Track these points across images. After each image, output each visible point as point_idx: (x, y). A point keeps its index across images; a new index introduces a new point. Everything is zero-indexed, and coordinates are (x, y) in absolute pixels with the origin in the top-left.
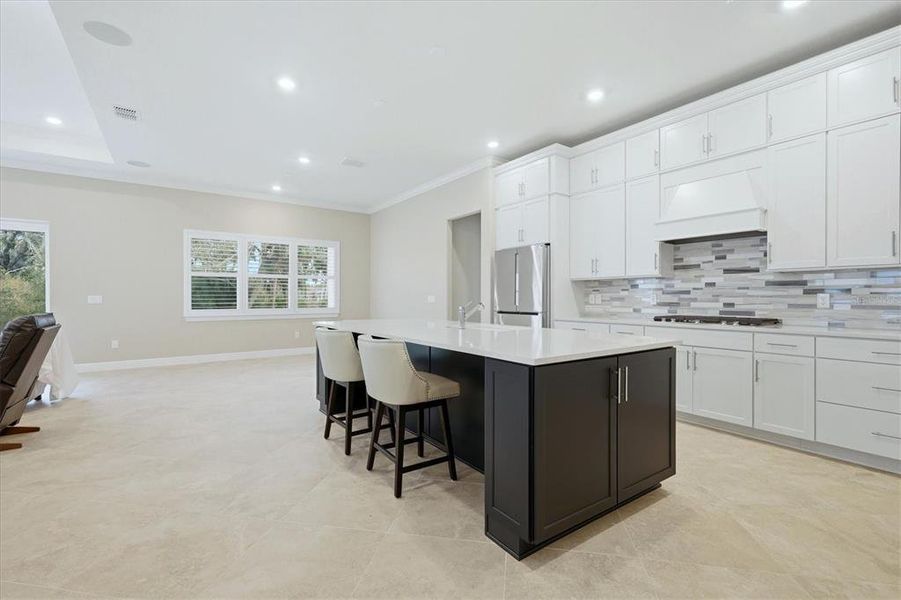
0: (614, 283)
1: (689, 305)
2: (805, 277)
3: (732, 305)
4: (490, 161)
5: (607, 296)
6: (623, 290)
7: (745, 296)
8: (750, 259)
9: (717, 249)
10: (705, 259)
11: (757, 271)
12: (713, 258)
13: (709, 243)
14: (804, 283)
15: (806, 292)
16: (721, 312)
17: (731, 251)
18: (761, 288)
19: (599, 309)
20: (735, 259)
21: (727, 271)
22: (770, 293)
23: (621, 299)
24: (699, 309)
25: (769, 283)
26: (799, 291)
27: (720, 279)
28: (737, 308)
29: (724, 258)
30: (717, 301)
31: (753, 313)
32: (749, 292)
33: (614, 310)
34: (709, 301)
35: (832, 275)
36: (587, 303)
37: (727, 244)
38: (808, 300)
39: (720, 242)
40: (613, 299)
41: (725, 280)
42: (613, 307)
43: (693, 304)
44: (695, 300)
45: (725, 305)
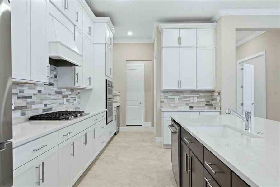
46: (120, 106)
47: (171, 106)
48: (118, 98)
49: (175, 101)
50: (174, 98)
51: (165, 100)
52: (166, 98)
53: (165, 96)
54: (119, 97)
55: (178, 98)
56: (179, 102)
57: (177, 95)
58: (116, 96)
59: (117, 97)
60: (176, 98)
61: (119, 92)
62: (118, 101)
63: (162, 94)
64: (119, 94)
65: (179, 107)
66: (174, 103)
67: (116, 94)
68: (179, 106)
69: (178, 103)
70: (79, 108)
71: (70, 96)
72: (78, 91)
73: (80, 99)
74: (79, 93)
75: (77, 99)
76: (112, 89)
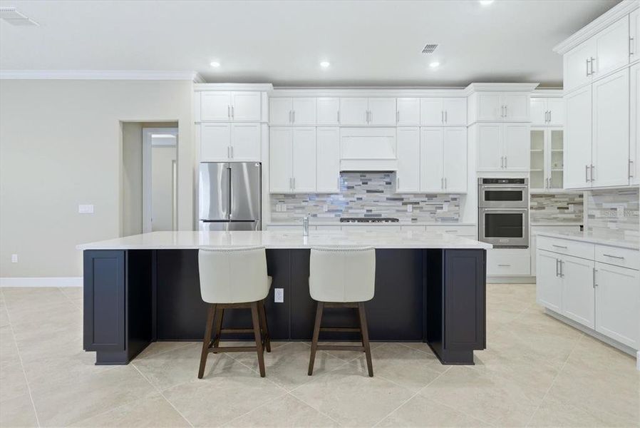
0: (296, 196)
1: (347, 211)
2: (403, 196)
3: (371, 211)
4: (194, 76)
5: (291, 205)
6: (304, 201)
7: (377, 205)
8: (380, 185)
9: (363, 178)
10: (356, 184)
11: (382, 192)
12: (361, 183)
13: (359, 174)
14: (402, 199)
15: (404, 204)
16: (365, 215)
17: (370, 180)
18: (384, 202)
19: (285, 216)
20: (373, 184)
21: (368, 191)
22: (387, 204)
23: (303, 208)
24: (353, 213)
25: (388, 199)
26: (400, 203)
27: (365, 196)
28: (373, 213)
29: (367, 183)
30: (363, 209)
31: (380, 215)
32: (379, 204)
33: (295, 215)
34: (359, 209)
35: (412, 196)
36: (275, 211)
37: (368, 176)
38: (404, 208)
39: (364, 174)
40: (295, 208)
41: (367, 196)
42: (296, 213)
43: (350, 211)
44: (351, 208)
45: (368, 211)
47: (609, 228)
49: (618, 216)
50: (616, 209)
51: (597, 213)
52: (598, 209)
53: (597, 204)
55: (625, 209)
56: (626, 219)
57: (623, 202)
60: (621, 208)
63: (591, 199)
65: (627, 232)
66: (615, 222)
68: (626, 229)
69: (625, 222)
70: (457, 220)
71: (425, 203)
72: (451, 196)
73: (457, 208)
74: (455, 199)
75: (446, 207)
76: (521, 192)
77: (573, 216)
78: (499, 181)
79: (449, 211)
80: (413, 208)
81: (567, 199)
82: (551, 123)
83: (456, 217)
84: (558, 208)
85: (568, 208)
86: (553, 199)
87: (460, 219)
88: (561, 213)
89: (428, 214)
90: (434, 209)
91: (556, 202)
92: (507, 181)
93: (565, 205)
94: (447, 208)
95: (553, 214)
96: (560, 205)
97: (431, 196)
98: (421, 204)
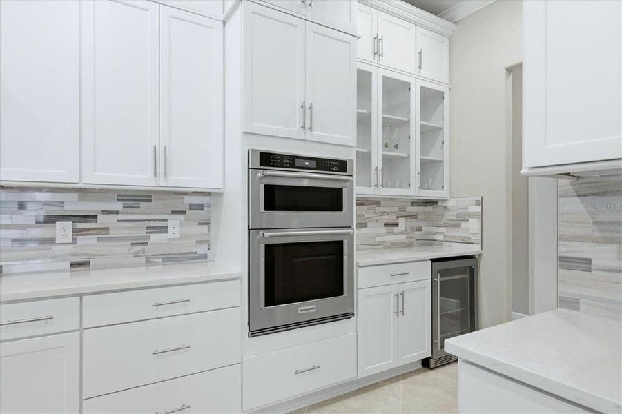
46: (480, 255)
48: (474, 225)
54: (476, 220)
58: (464, 217)
59: (471, 220)
61: (480, 203)
62: (473, 238)
64: (478, 209)
67: (467, 208)
70: (205, 257)
71: (114, 217)
72: (189, 200)
73: (206, 227)
74: (200, 207)
75: (175, 226)
76: (340, 190)
77: (403, 238)
78: (298, 162)
79: (183, 237)
80: (74, 230)
81: (396, 209)
82: (383, 60)
83: (201, 250)
84: (386, 225)
85: (397, 225)
86: (378, 209)
87: (209, 254)
88: (388, 233)
89: (124, 248)
90: (143, 233)
91: (383, 213)
92: (314, 164)
93: (392, 219)
94: (178, 228)
95: (378, 236)
96: (387, 219)
97: (133, 198)
98: (103, 220)
